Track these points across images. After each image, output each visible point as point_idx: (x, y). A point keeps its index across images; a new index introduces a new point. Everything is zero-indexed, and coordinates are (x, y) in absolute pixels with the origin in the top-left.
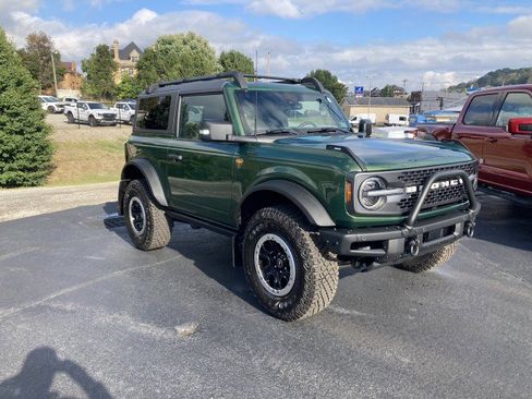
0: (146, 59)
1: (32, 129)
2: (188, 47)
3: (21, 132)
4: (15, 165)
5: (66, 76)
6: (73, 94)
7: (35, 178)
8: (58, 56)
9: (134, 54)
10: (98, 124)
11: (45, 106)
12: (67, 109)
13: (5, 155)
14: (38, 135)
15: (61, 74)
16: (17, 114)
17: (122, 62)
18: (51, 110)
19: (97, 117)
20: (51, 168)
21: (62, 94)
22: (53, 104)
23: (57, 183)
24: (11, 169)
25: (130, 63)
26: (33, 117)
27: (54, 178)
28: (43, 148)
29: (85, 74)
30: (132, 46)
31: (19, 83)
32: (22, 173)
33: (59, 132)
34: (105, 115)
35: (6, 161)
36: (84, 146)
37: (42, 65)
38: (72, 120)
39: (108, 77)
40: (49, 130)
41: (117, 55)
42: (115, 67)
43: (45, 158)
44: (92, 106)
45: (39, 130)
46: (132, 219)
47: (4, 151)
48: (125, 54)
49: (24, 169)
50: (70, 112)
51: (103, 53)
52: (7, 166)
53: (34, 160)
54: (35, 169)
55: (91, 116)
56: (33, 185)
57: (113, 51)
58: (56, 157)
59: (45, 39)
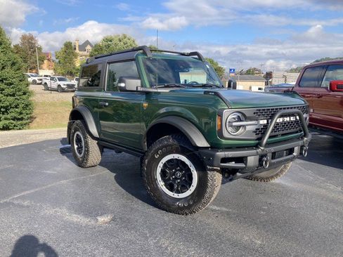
0: (96, 51)
1: (21, 93)
2: (122, 43)
3: (13, 95)
4: (9, 116)
5: (46, 61)
6: (50, 72)
7: (22, 125)
8: (40, 49)
9: (89, 47)
10: (63, 91)
11: (30, 80)
12: (44, 81)
13: (2, 110)
14: (24, 97)
15: (42, 60)
16: (11, 84)
17: (81, 53)
18: (34, 83)
19: (62, 86)
20: (32, 118)
21: (41, 73)
22: (36, 78)
23: (35, 128)
24: (6, 119)
25: (85, 53)
26: (23, 88)
27: (34, 124)
28: (27, 105)
29: (57, 61)
30: (87, 43)
31: (13, 64)
32: (12, 121)
33: (39, 96)
34: (68, 85)
35: (3, 114)
36: (53, 104)
37: (29, 55)
38: (47, 88)
39: (71, 62)
40: (31, 93)
41: (77, 48)
42: (76, 56)
43: (28, 112)
44: (60, 80)
45: (24, 94)
46: (76, 147)
47: (2, 107)
48: (82, 48)
49: (14, 119)
50: (46, 83)
51: (69, 47)
52: (3, 117)
53: (21, 113)
54: (22, 119)
55: (59, 86)
56: (20, 129)
57: (75, 46)
58: (36, 112)
59: (32, 38)
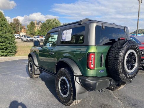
0: (43, 25)
2: (54, 22)
3: (9, 43)
4: (7, 51)
5: (23, 29)
6: (24, 34)
7: (12, 55)
8: (21, 24)
9: (40, 24)
10: (29, 42)
11: (16, 37)
12: (22, 37)
13: (5, 49)
15: (21, 29)
16: (8, 39)
17: (37, 26)
18: (18, 38)
19: (28, 40)
20: (16, 52)
21: (21, 34)
22: (19, 36)
23: (17, 56)
24: (6, 52)
25: (39, 26)
26: (13, 40)
28: (14, 47)
29: (28, 29)
30: (40, 22)
31: (10, 31)
32: (8, 53)
33: (19, 43)
34: (31, 39)
35: (5, 50)
36: (24, 47)
37: (16, 27)
38: (23, 41)
39: (33, 30)
40: (16, 43)
42: (35, 27)
43: (15, 50)
44: (28, 37)
45: (13, 43)
47: (5, 48)
48: (38, 24)
49: (9, 52)
50: (22, 39)
51: (32, 24)
52: (5, 51)
53: (12, 50)
54: (12, 52)
56: (11, 56)
57: (35, 23)
58: (17, 50)
59: (18, 20)
